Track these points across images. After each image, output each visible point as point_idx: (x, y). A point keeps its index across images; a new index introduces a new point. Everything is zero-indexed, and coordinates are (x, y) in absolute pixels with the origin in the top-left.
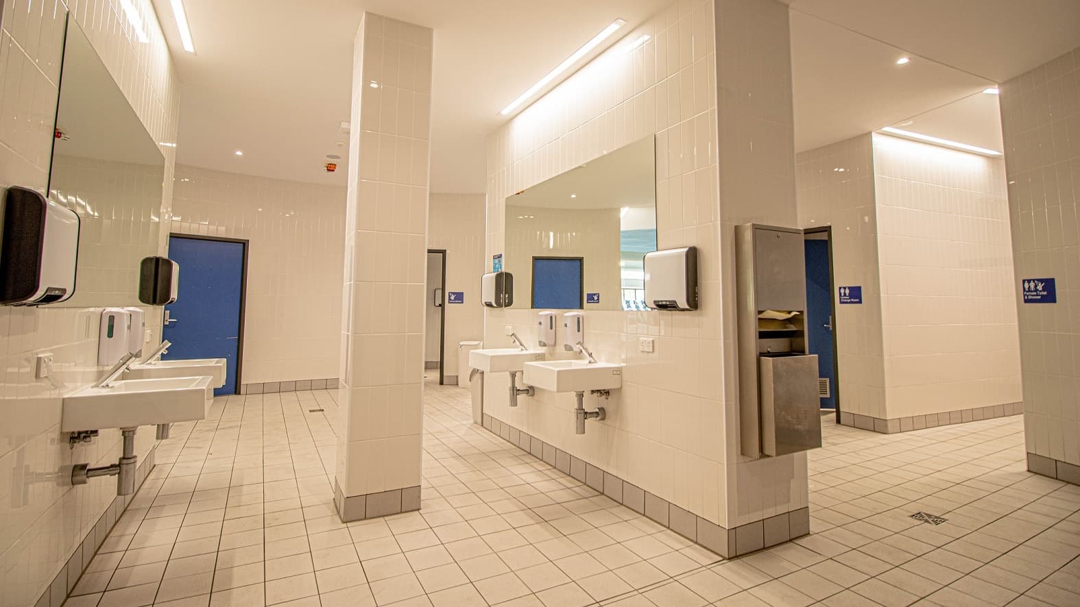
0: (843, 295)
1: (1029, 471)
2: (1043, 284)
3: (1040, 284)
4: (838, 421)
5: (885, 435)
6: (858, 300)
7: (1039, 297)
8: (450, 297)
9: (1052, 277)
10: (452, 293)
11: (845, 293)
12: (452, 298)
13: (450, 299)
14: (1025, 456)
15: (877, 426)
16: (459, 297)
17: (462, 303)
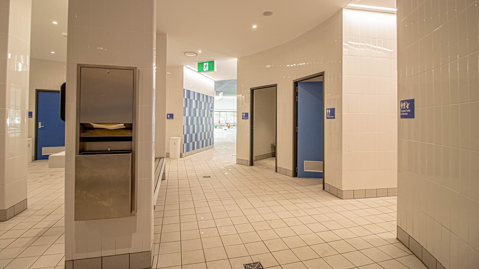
0: (327, 113)
1: (397, 239)
2: (409, 104)
3: (407, 104)
4: (324, 189)
5: (341, 200)
6: (333, 117)
7: (407, 114)
8: (167, 116)
9: (413, 99)
10: (169, 114)
11: (328, 112)
12: (169, 116)
13: (167, 117)
14: (396, 229)
15: (337, 194)
16: (171, 116)
17: (173, 119)
